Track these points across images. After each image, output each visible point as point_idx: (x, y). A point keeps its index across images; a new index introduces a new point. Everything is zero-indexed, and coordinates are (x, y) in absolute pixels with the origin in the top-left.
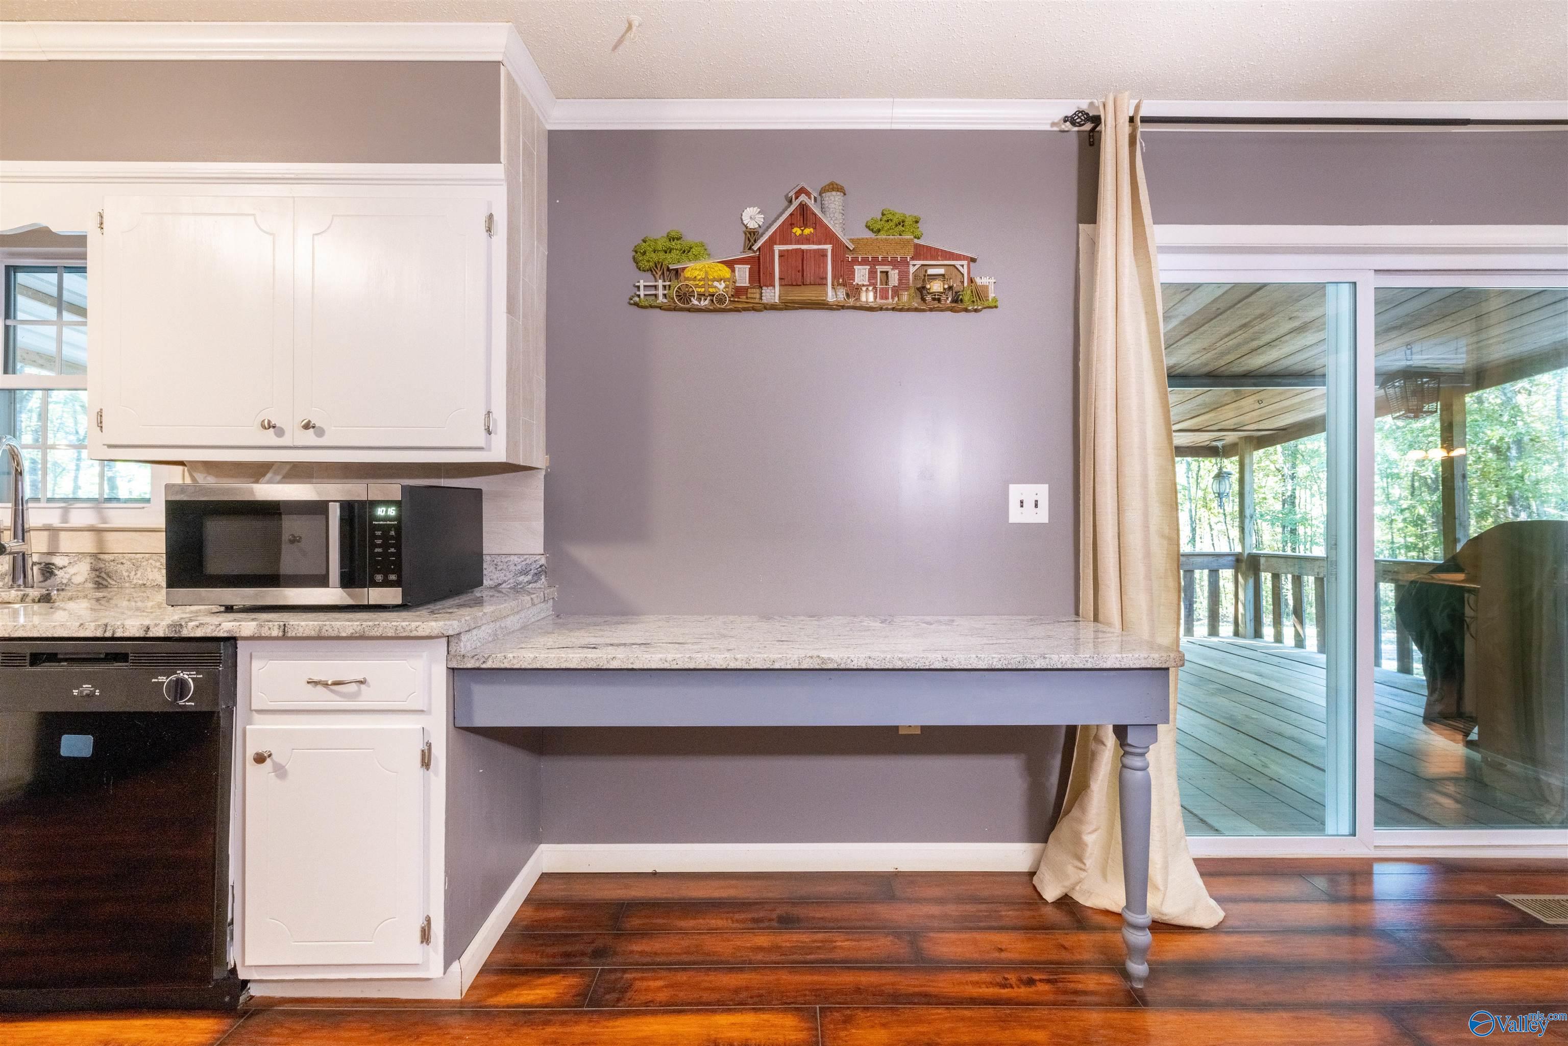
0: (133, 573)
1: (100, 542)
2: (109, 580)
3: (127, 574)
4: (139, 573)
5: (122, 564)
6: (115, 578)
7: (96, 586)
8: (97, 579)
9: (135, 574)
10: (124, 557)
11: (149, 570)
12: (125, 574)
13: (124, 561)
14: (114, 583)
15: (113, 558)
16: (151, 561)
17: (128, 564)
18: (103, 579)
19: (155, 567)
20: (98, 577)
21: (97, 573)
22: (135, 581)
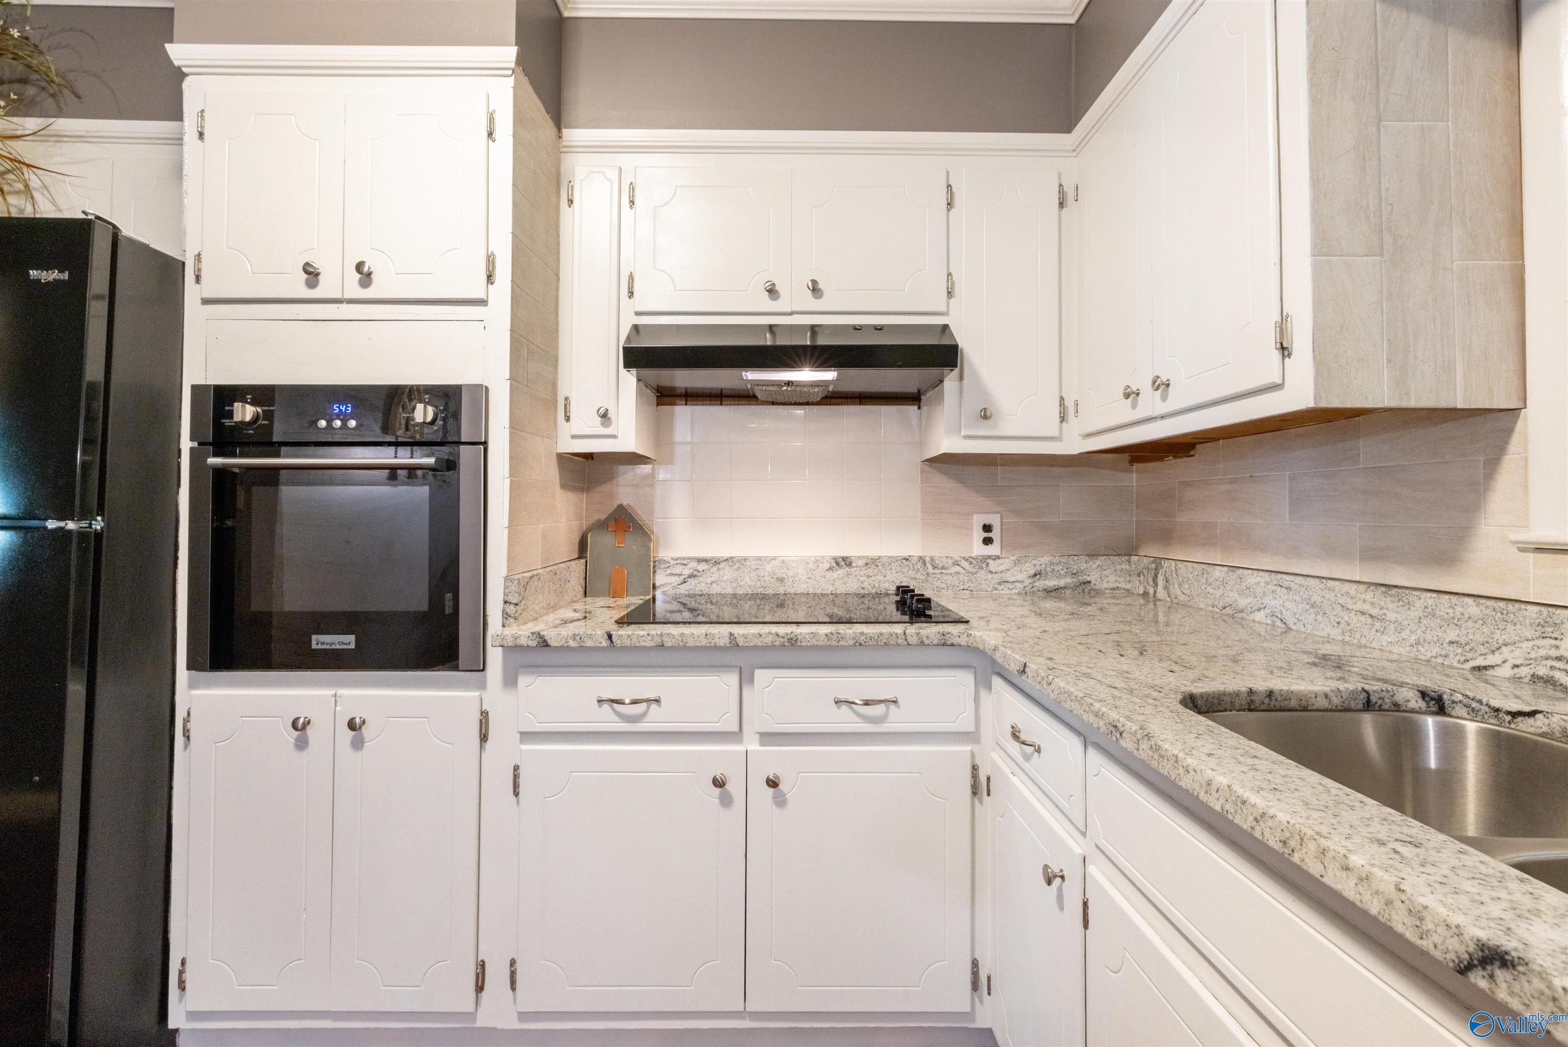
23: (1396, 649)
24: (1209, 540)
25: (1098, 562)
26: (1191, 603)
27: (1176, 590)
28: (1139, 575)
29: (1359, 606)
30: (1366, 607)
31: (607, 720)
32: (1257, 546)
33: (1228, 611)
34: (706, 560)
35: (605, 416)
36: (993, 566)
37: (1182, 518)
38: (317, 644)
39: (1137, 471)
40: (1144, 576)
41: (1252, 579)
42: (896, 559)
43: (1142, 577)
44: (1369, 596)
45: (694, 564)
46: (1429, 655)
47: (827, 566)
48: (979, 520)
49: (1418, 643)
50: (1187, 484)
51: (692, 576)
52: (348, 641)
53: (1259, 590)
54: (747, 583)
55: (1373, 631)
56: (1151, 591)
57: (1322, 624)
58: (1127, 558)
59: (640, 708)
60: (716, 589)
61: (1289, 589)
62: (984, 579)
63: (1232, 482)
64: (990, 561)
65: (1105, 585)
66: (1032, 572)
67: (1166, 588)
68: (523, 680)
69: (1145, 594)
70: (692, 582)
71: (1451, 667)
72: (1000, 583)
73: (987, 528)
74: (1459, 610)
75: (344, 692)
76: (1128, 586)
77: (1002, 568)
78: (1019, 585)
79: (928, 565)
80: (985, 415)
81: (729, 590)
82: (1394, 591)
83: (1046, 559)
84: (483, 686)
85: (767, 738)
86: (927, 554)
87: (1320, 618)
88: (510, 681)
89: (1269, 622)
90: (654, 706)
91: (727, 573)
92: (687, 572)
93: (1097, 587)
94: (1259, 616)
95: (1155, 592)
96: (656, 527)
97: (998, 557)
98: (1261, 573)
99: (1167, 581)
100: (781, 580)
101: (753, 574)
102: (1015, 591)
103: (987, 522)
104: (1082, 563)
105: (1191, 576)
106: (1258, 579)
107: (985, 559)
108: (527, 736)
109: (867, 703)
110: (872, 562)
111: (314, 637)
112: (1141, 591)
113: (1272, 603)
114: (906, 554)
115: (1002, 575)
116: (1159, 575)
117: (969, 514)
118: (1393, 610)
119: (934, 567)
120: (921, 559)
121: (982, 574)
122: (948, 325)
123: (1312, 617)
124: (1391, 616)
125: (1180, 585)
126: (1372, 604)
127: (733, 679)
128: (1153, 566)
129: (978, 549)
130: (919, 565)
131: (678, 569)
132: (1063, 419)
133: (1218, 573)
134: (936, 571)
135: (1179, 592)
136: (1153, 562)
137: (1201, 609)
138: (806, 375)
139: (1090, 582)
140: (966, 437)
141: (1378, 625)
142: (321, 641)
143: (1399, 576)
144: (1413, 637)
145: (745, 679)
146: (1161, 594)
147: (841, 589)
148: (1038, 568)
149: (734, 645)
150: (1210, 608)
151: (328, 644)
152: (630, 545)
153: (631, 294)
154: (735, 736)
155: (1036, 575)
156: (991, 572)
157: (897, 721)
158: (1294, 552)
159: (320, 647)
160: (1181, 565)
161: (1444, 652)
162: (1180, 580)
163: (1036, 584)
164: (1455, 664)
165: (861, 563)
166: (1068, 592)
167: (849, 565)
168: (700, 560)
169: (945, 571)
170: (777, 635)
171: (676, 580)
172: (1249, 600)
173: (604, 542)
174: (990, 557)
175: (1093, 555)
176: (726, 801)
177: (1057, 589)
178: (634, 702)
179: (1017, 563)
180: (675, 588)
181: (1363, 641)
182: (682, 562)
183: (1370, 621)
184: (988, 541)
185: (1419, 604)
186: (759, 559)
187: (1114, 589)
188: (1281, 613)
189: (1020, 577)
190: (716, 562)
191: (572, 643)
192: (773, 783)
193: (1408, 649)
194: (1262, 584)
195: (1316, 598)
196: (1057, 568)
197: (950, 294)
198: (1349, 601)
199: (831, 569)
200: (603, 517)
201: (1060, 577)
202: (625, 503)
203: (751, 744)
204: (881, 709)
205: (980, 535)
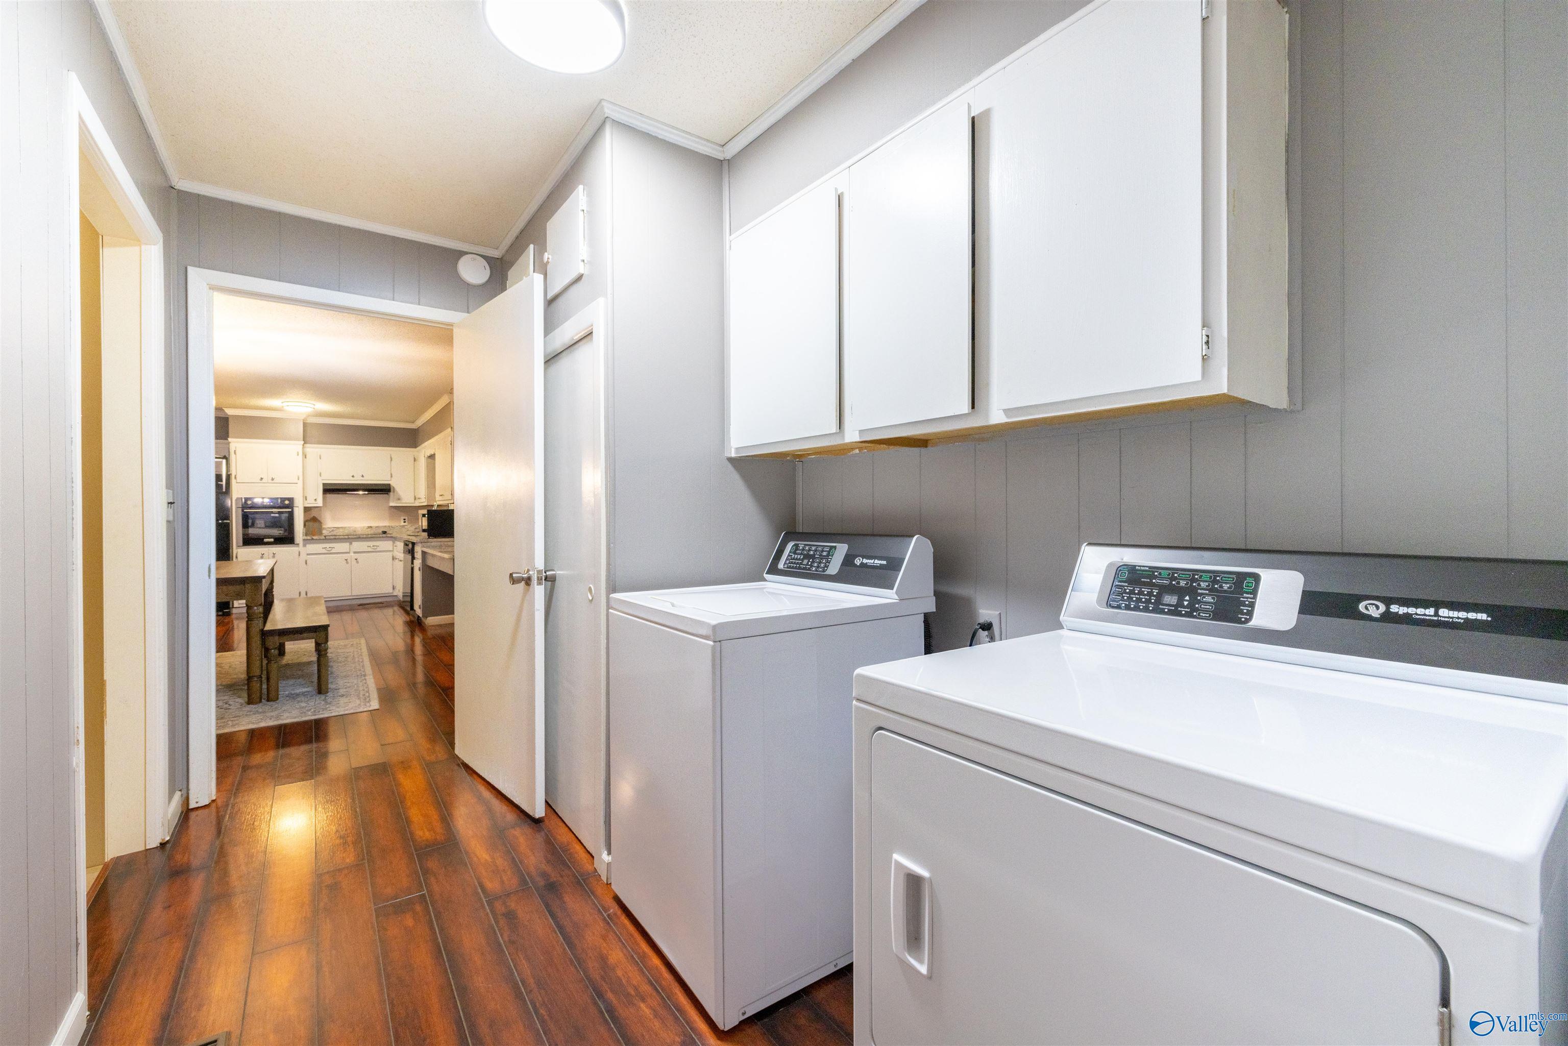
31: (324, 551)
34: (336, 528)
35: (316, 500)
36: (406, 527)
42: (383, 526)
47: (365, 528)
48: (402, 518)
51: (332, 531)
52: (272, 540)
54: (346, 532)
59: (330, 549)
62: (404, 530)
66: (415, 528)
68: (307, 546)
73: (404, 519)
75: (270, 549)
80: (399, 499)
84: (298, 547)
85: (355, 552)
86: (390, 525)
88: (304, 545)
90: (333, 548)
91: (341, 530)
92: (331, 530)
96: (322, 521)
100: (355, 531)
107: (403, 526)
108: (308, 554)
110: (377, 527)
114: (385, 525)
115: (408, 529)
117: (400, 517)
119: (392, 528)
120: (389, 526)
121: (403, 529)
122: (390, 484)
129: (402, 524)
132: (415, 500)
138: (361, 492)
140: (396, 503)
142: (266, 540)
145: (351, 543)
147: (367, 532)
149: (349, 538)
152: (316, 525)
153: (320, 476)
154: (348, 552)
159: (263, 542)
163: (416, 531)
165: (372, 526)
167: (369, 527)
168: (334, 528)
169: (395, 528)
170: (356, 537)
171: (328, 532)
173: (310, 524)
176: (347, 563)
179: (411, 526)
184: (405, 522)
186: (349, 527)
189: (412, 529)
190: (338, 528)
192: (356, 559)
197: (391, 477)
200: (309, 519)
202: (315, 516)
203: (352, 554)
204: (376, 547)
205: (403, 521)
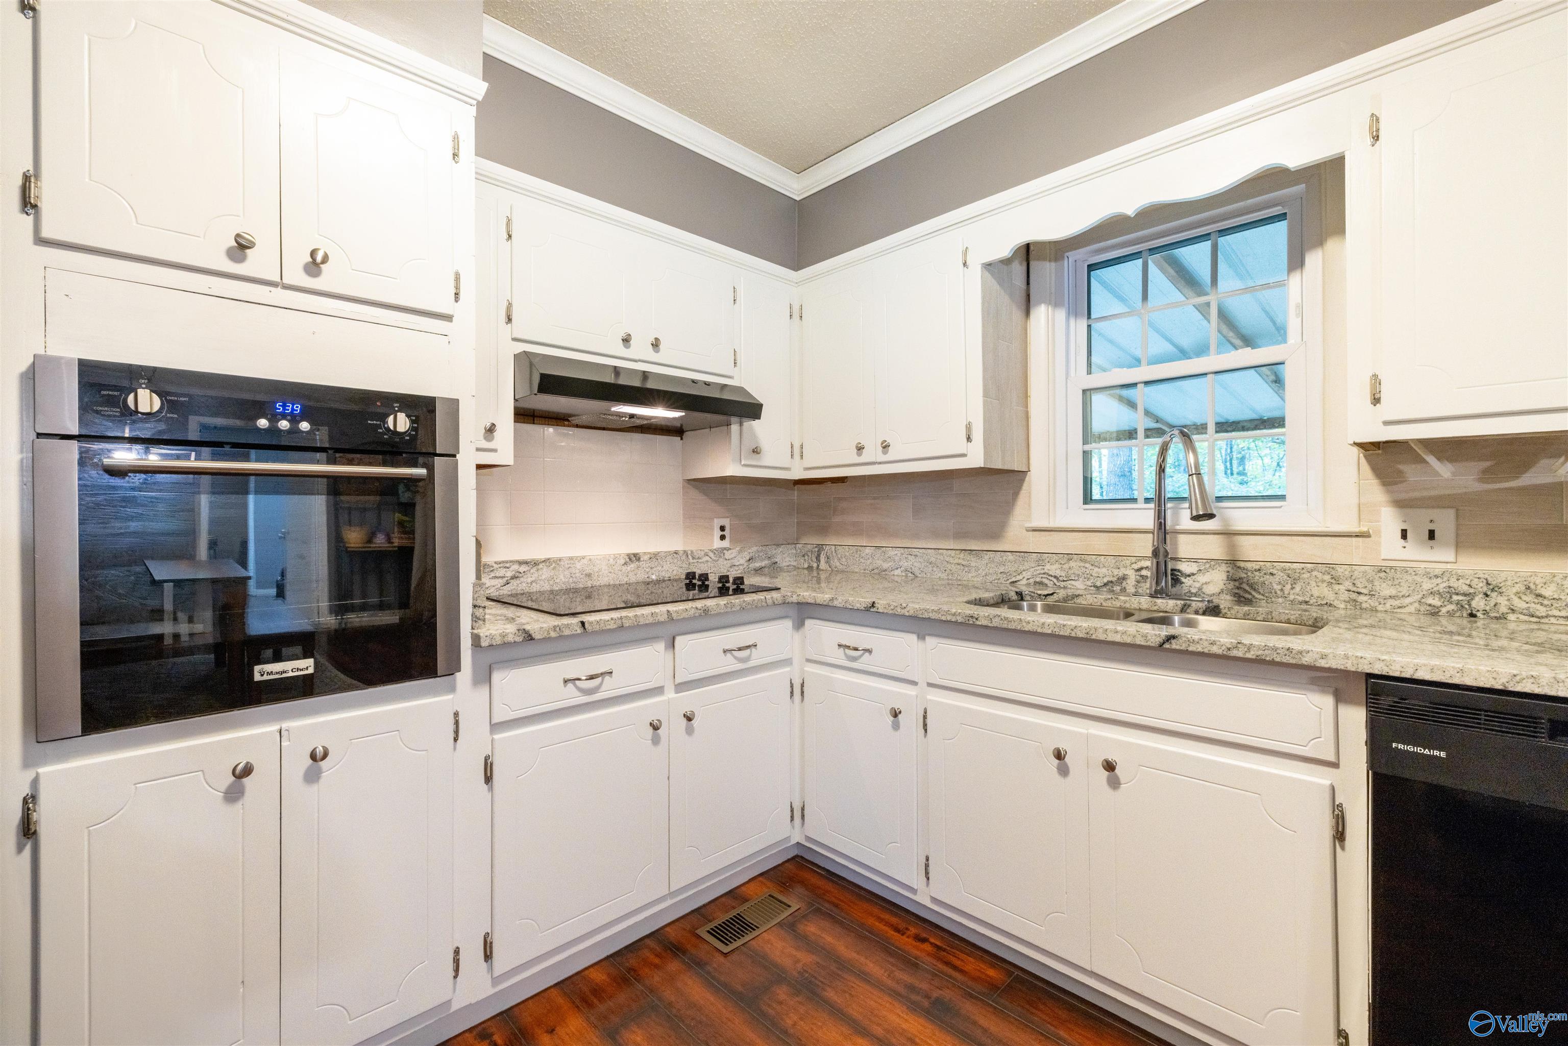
0: (1288, 587)
1: (1232, 548)
2: (1254, 593)
3: (1279, 587)
4: (1298, 588)
5: (1272, 574)
6: (1262, 592)
7: (1236, 599)
8: (1237, 591)
9: (1292, 588)
10: (1274, 567)
11: (1313, 584)
12: (1277, 587)
13: (1275, 572)
14: (1261, 597)
15: (1258, 567)
16: (1315, 573)
17: (1280, 576)
18: (1246, 591)
19: (1323, 581)
20: (1238, 588)
21: (1237, 584)
22: (1292, 597)
23: (975, 579)
24: (858, 530)
25: (781, 549)
26: (848, 570)
27: (835, 563)
28: (804, 556)
29: (957, 561)
30: (960, 561)
31: (568, 696)
32: (894, 535)
33: (876, 571)
34: (526, 563)
35: (490, 431)
36: (728, 555)
37: (837, 519)
38: (262, 675)
39: (797, 490)
40: (808, 556)
41: (891, 553)
42: (668, 553)
43: (806, 557)
44: (962, 555)
45: (515, 567)
46: (991, 579)
47: (623, 561)
48: (717, 523)
49: (986, 575)
50: (841, 499)
51: (514, 578)
52: (306, 666)
53: (897, 558)
54: (562, 579)
55: (964, 572)
56: (815, 565)
57: (936, 573)
58: (794, 545)
59: (596, 682)
60: (535, 588)
61: (916, 556)
62: (722, 565)
63: (875, 498)
64: (725, 551)
65: (784, 564)
66: (748, 558)
67: (827, 562)
68: (497, 676)
69: (810, 568)
70: (514, 583)
71: (1001, 583)
72: (731, 567)
73: (722, 528)
74: (1004, 558)
75: (292, 724)
76: (795, 564)
77: (732, 556)
78: (741, 567)
79: (690, 557)
80: (756, 451)
81: (547, 587)
82: (974, 552)
83: (755, 549)
84: (452, 689)
85: (681, 687)
86: (688, 549)
87: (935, 569)
88: (484, 677)
89: (904, 574)
90: (607, 678)
91: (545, 572)
92: (509, 574)
93: (781, 565)
94: (897, 572)
95: (818, 566)
97: (730, 549)
98: (898, 549)
99: (828, 558)
100: (589, 575)
101: (567, 573)
102: (739, 572)
103: (722, 524)
104: (772, 551)
105: (847, 554)
106: (896, 552)
107: (722, 550)
108: (499, 726)
109: (740, 649)
110: (655, 556)
111: (257, 668)
112: (806, 566)
113: (905, 564)
114: (673, 549)
115: (732, 561)
116: (821, 555)
117: (712, 519)
118: (974, 562)
119: (693, 558)
120: (685, 552)
121: (721, 561)
123: (931, 569)
124: (973, 564)
125: (839, 560)
126: (963, 559)
127: (660, 646)
128: (816, 549)
129: (717, 544)
130: (684, 557)
131: (501, 572)
132: (792, 456)
133: (868, 550)
134: (695, 561)
135: (838, 564)
136: (816, 547)
137: (856, 572)
138: (660, 412)
139: (777, 562)
140: (745, 465)
141: (966, 569)
142: (265, 672)
143: (974, 545)
144: (984, 573)
145: (670, 645)
146: (823, 565)
147: (633, 579)
148: (751, 554)
149: (669, 619)
150: (862, 571)
151: (277, 673)
154: (659, 690)
155: (750, 560)
156: (726, 559)
157: (757, 658)
158: (916, 536)
159: (266, 677)
160: (839, 547)
161: (998, 578)
162: (839, 556)
163: (750, 566)
164: (1003, 582)
165: (646, 557)
166: (766, 569)
167: (639, 559)
168: (521, 563)
169: (700, 561)
170: (697, 608)
171: (499, 582)
172: (890, 564)
174: (725, 549)
175: (778, 545)
176: (656, 737)
177: (761, 568)
178: (592, 678)
179: (740, 552)
180: (499, 589)
181: (959, 578)
182: (505, 564)
183: (962, 568)
184: (723, 538)
185: (986, 557)
186: (571, 558)
187: (788, 566)
188: (911, 568)
189: (742, 561)
190: (536, 563)
191: (553, 634)
192: (689, 718)
193: (981, 578)
194: (899, 555)
195: (933, 559)
196: (761, 554)
197: (735, 364)
198: (951, 559)
199: (625, 564)
201: (762, 560)
203: (670, 694)
204: (747, 652)
205: (718, 533)
